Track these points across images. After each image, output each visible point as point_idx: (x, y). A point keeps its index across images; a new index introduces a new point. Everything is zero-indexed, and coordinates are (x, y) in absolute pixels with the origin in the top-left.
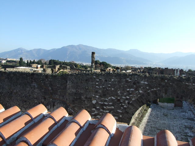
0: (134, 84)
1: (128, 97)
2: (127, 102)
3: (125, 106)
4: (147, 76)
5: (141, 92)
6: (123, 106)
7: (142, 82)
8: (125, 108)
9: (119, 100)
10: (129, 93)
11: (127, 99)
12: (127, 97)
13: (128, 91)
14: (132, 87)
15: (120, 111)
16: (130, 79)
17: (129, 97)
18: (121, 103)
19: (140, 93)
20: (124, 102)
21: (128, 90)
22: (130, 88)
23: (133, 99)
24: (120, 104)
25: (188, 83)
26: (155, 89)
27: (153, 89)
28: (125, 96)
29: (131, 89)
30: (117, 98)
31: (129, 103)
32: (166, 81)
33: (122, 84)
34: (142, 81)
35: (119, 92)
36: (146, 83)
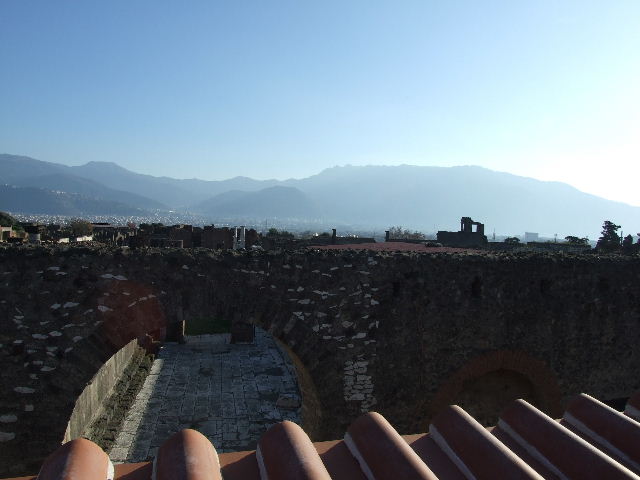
0: (78, 283)
1: (54, 334)
2: (51, 350)
3: (44, 369)
4: (123, 252)
5: (103, 309)
6: (36, 369)
7: (109, 276)
8: (47, 376)
9: (19, 350)
10: (59, 319)
11: (52, 341)
12: (51, 333)
13: (56, 313)
14: (69, 297)
15: (26, 390)
16: (64, 268)
17: (60, 334)
18: (28, 358)
19: (99, 316)
20: (43, 355)
21: (56, 306)
22: (62, 302)
23: (77, 338)
24: (26, 365)
25: (246, 268)
26: (151, 296)
27: (147, 296)
28: (46, 331)
29: (69, 304)
30: (10, 344)
31: (59, 355)
32: (185, 267)
33: (31, 286)
34: (105, 271)
35: (18, 319)
36: (120, 278)
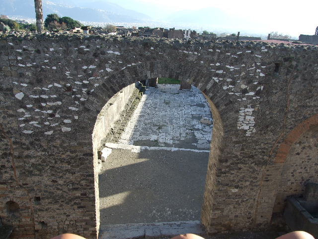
0: (95, 55)
1: (86, 82)
2: (84, 90)
3: (82, 99)
4: (119, 39)
5: (109, 70)
6: (78, 99)
7: (111, 52)
8: (83, 103)
9: (69, 89)
10: (87, 75)
11: (84, 86)
12: (84, 82)
13: (85, 71)
14: (92, 63)
15: (74, 109)
16: (88, 47)
17: (88, 82)
18: (74, 93)
19: (107, 73)
20: (80, 92)
21: (85, 67)
22: (88, 65)
23: (96, 85)
24: (73, 96)
25: (187, 50)
26: (133, 64)
27: (131, 64)
28: (81, 80)
29: (91, 67)
30: (65, 86)
31: (88, 93)
32: (152, 48)
33: (72, 56)
34: (109, 49)
35: (67, 73)
36: (117, 53)
